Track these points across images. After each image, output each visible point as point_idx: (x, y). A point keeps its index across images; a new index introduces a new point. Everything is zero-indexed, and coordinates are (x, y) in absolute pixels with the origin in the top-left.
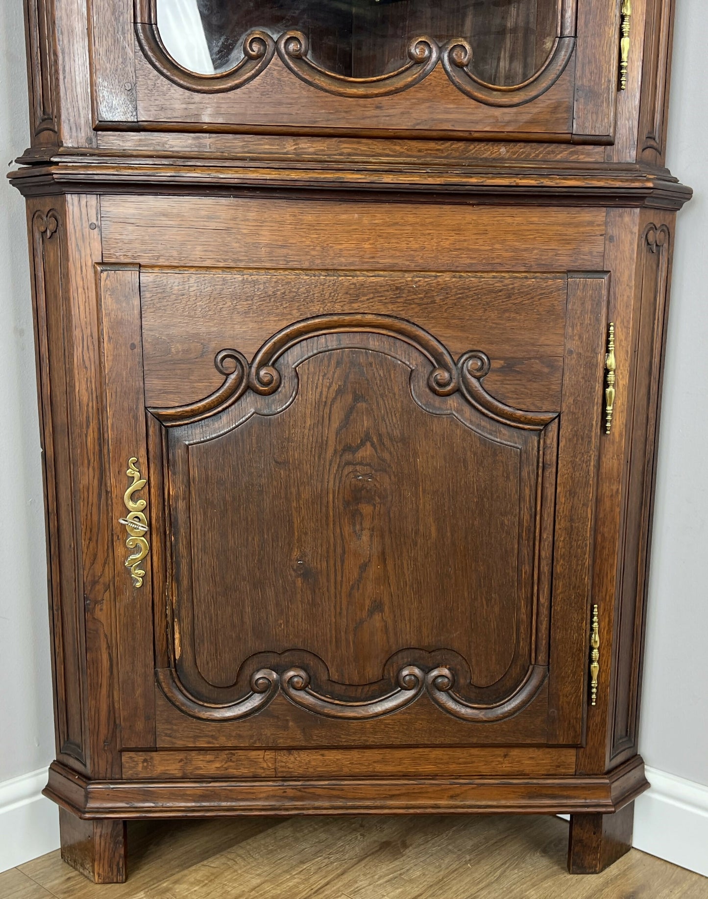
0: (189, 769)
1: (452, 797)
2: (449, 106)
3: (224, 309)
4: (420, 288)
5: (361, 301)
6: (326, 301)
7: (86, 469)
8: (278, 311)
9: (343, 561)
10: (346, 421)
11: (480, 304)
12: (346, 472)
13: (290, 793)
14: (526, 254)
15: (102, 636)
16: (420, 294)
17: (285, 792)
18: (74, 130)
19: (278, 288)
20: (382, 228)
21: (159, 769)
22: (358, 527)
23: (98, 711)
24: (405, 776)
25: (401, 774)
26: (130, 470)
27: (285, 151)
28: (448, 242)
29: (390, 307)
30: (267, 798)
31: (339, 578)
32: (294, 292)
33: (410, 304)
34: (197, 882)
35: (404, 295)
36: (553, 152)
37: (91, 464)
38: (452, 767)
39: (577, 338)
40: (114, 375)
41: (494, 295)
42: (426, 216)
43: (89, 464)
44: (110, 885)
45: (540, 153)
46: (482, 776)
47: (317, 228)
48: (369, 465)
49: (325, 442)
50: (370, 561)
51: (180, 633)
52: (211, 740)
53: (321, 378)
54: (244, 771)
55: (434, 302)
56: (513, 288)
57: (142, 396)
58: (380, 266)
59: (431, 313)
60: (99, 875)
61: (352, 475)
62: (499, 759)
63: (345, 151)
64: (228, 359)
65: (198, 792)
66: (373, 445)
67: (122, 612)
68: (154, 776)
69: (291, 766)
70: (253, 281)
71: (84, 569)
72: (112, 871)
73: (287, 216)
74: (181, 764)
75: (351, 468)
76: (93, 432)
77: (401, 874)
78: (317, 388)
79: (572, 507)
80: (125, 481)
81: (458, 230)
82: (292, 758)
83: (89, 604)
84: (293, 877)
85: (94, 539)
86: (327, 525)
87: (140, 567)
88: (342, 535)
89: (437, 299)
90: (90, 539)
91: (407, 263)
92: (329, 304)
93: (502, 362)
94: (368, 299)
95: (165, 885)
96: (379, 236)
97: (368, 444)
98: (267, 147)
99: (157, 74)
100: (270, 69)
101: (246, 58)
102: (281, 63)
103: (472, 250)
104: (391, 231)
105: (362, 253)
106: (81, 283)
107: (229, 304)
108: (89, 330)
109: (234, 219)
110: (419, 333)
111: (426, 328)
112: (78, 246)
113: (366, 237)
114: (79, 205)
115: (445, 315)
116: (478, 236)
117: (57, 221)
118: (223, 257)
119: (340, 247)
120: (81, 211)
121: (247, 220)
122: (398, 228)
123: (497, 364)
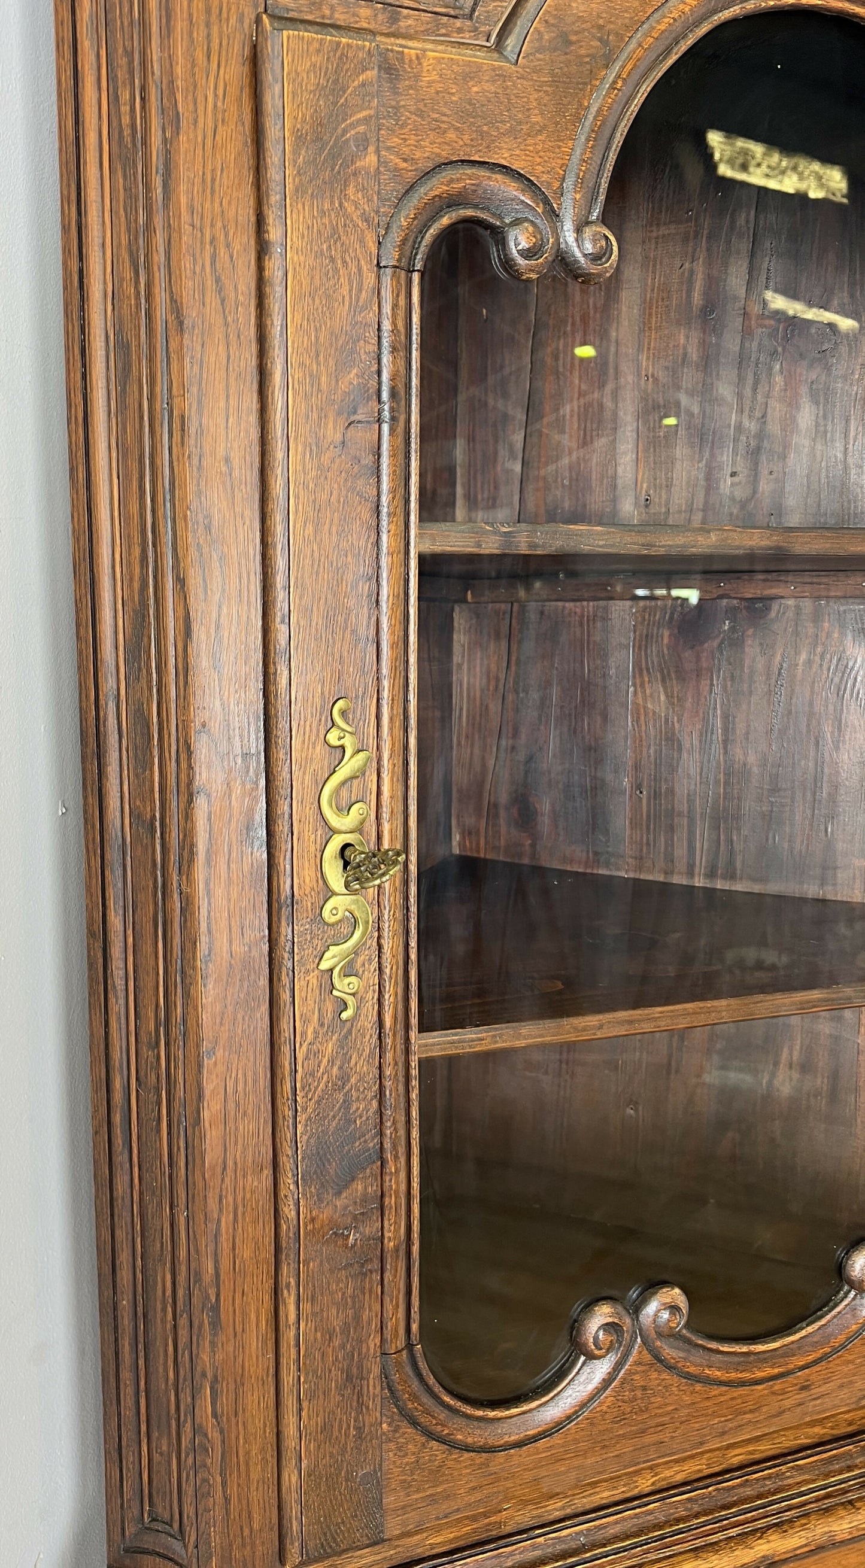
98: (606, 1494)
99: (424, 1439)
100: (630, 1373)
101: (583, 1358)
102: (647, 1357)
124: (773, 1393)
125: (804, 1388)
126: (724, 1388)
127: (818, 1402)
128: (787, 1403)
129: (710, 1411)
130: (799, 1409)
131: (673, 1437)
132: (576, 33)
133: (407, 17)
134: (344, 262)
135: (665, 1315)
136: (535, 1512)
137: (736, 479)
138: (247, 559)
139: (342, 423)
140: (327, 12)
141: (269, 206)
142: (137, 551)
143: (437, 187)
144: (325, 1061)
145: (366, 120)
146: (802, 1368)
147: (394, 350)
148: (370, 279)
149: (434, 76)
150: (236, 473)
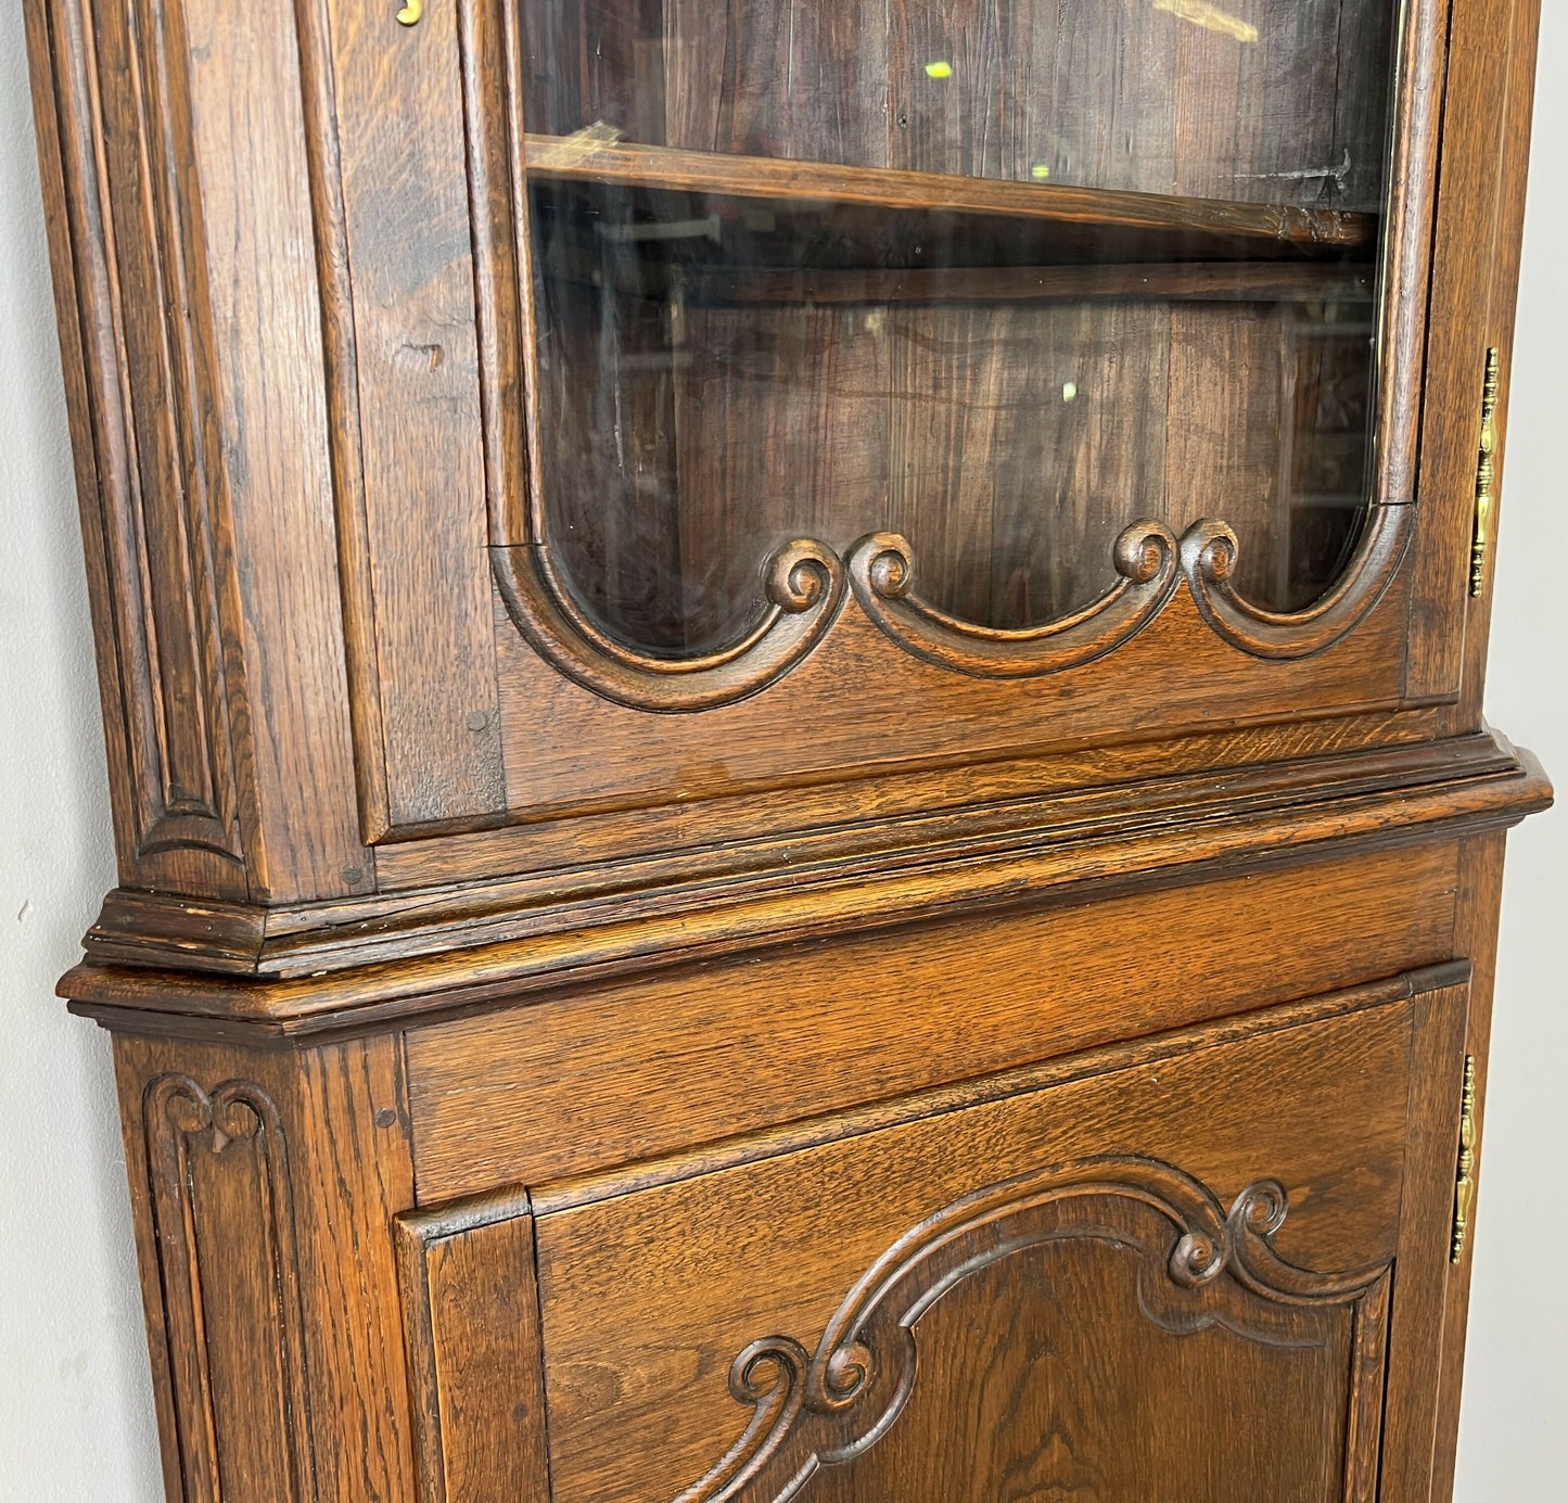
2: (1197, 672)
3: (751, 1248)
4: (1166, 1080)
5: (1050, 1141)
6: (980, 1160)
8: (877, 1213)
10: (1013, 1404)
11: (1270, 1083)
14: (1332, 955)
16: (1164, 1093)
18: (303, 852)
19: (877, 1159)
20: (1076, 960)
27: (857, 814)
28: (1200, 962)
29: (1108, 1135)
32: (911, 1159)
33: (1146, 1119)
35: (1133, 1104)
36: (1357, 731)
39: (1425, 1106)
41: (1294, 1060)
42: (1160, 916)
45: (1338, 737)
47: (948, 989)
48: (1059, 1484)
49: (969, 1470)
55: (1189, 1103)
56: (1327, 1037)
58: (1073, 1043)
59: (1182, 1126)
63: (985, 792)
64: (759, 1362)
66: (1065, 1439)
73: (884, 978)
78: (954, 1356)
79: (1409, 1426)
81: (1217, 932)
89: (1195, 1095)
91: (1125, 1024)
92: (985, 1166)
93: (1306, 1190)
94: (1064, 1132)
96: (1072, 978)
97: (1056, 1440)
98: (818, 811)
99: (559, 678)
100: (839, 634)
101: (777, 608)
102: (862, 617)
103: (1244, 968)
104: (1095, 961)
105: (1037, 1023)
106: (353, 1279)
107: (763, 1230)
108: (381, 1396)
109: (762, 1012)
110: (1163, 1175)
111: (1174, 1160)
112: (342, 1182)
113: (1045, 986)
114: (345, 1071)
115: (1210, 1123)
116: (1253, 938)
117: (259, 1113)
118: (735, 1110)
119: (993, 1021)
120: (348, 1088)
121: (793, 1006)
122: (1109, 951)
123: (1298, 1196)
124: (1026, 694)
125: (1066, 694)
126: (963, 676)
127: (1083, 715)
128: (1044, 710)
129: (945, 704)
130: (1059, 720)
131: (898, 732)
135: (884, 570)
136: (723, 822)
146: (1062, 668)
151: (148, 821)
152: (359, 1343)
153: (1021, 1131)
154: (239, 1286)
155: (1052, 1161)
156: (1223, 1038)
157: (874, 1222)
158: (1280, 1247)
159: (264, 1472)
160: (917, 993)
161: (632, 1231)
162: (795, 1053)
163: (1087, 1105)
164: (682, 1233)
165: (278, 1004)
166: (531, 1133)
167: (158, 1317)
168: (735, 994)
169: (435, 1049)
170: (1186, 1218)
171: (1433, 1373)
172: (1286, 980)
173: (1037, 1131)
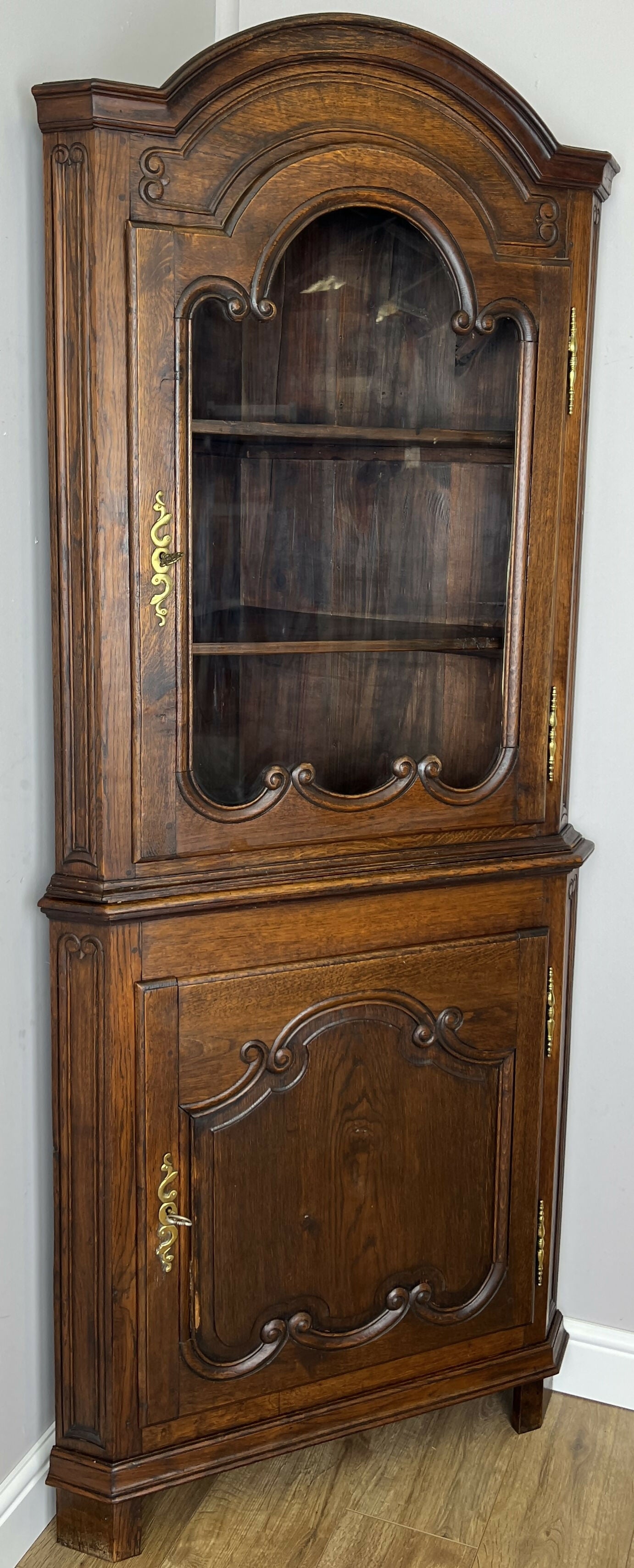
0: (203, 1427)
1: (430, 1395)
2: (424, 810)
3: (250, 1007)
4: (410, 963)
6: (335, 986)
7: (119, 1170)
8: (295, 1000)
9: (342, 1208)
10: (347, 1083)
11: (454, 969)
12: (346, 1128)
13: (295, 1427)
14: (485, 921)
15: (128, 1323)
16: (409, 968)
17: (291, 1428)
18: (115, 865)
19: (296, 981)
21: (177, 1435)
22: (355, 1175)
23: (121, 1393)
24: (390, 1385)
25: (385, 1384)
26: (164, 1166)
27: (293, 859)
28: (426, 919)
29: (385, 982)
30: (275, 1439)
31: (339, 1223)
32: (309, 982)
33: (401, 977)
34: (208, 1534)
35: (396, 971)
36: (499, 833)
37: (124, 1165)
38: (428, 1367)
39: (527, 984)
40: (153, 1081)
41: (465, 960)
42: (409, 901)
43: (121, 1165)
44: (129, 1560)
45: (489, 835)
46: (452, 1369)
47: (325, 923)
48: (365, 1118)
49: (329, 1106)
50: (364, 1203)
51: (200, 1304)
52: (228, 1397)
53: (327, 1050)
54: (251, 1417)
55: (419, 973)
56: (480, 952)
57: (176, 1096)
58: (373, 946)
59: (416, 982)
60: (117, 1553)
61: (351, 1130)
62: (465, 1350)
63: (342, 852)
64: (251, 1049)
65: (215, 1449)
66: (368, 1101)
67: (152, 1298)
68: (172, 1443)
69: (292, 1401)
70: (275, 978)
71: (113, 1264)
72: (130, 1545)
73: (300, 917)
74: (196, 1425)
75: (350, 1124)
76: (127, 1134)
77: (382, 1474)
78: (324, 1059)
79: (525, 1124)
80: (159, 1176)
81: (434, 908)
82: (294, 1394)
83: (116, 1295)
84: (291, 1505)
85: (123, 1234)
86: (330, 1178)
87: (169, 1253)
88: (341, 1184)
89: (422, 970)
90: (120, 1234)
91: (395, 941)
92: (337, 988)
93: (472, 1014)
94: (368, 979)
95: (181, 1545)
96: (373, 922)
97: (365, 1100)
98: (279, 857)
99: (194, 812)
100: (287, 797)
101: (266, 789)
102: (295, 791)
103: (445, 923)
104: (382, 916)
105: (359, 938)
106: (122, 1002)
107: (254, 1001)
108: (127, 1042)
109: (256, 925)
110: (408, 1000)
111: (413, 995)
112: (120, 969)
113: (362, 924)
114: (123, 933)
115: (428, 981)
116: (449, 912)
117: (97, 946)
118: (246, 959)
119: (341, 935)
120: (124, 939)
121: (267, 925)
122: (388, 913)
123: (468, 1016)
124: (356, 818)
125: (371, 818)
126: (332, 812)
127: (378, 826)
128: (363, 824)
129: (326, 821)
130: (369, 828)
131: (309, 830)
132: (256, 224)
133: (187, 216)
134: (161, 316)
135: (304, 775)
136: (246, 860)
137: (385, 396)
138: (121, 432)
139: (160, 379)
140: (155, 215)
141: (131, 294)
142: (75, 428)
143: (199, 286)
144: (152, 643)
145: (169, 261)
146: (371, 808)
147: (181, 351)
148: (171, 323)
149: (197, 243)
150: (117, 398)
151: (67, 853)
152: (121, 1023)
153: (351, 976)
154: (83, 1005)
155: (363, 989)
156: (434, 949)
157: (294, 1003)
158: (460, 1036)
159: (86, 1068)
160: (313, 923)
161: (210, 995)
162: (268, 941)
163: (377, 969)
164: (226, 998)
165: (109, 911)
166: (179, 960)
167: (55, 1014)
168: (248, 919)
169: (151, 929)
170: (419, 1019)
171: (537, 1102)
172: (464, 929)
173: (358, 975)
